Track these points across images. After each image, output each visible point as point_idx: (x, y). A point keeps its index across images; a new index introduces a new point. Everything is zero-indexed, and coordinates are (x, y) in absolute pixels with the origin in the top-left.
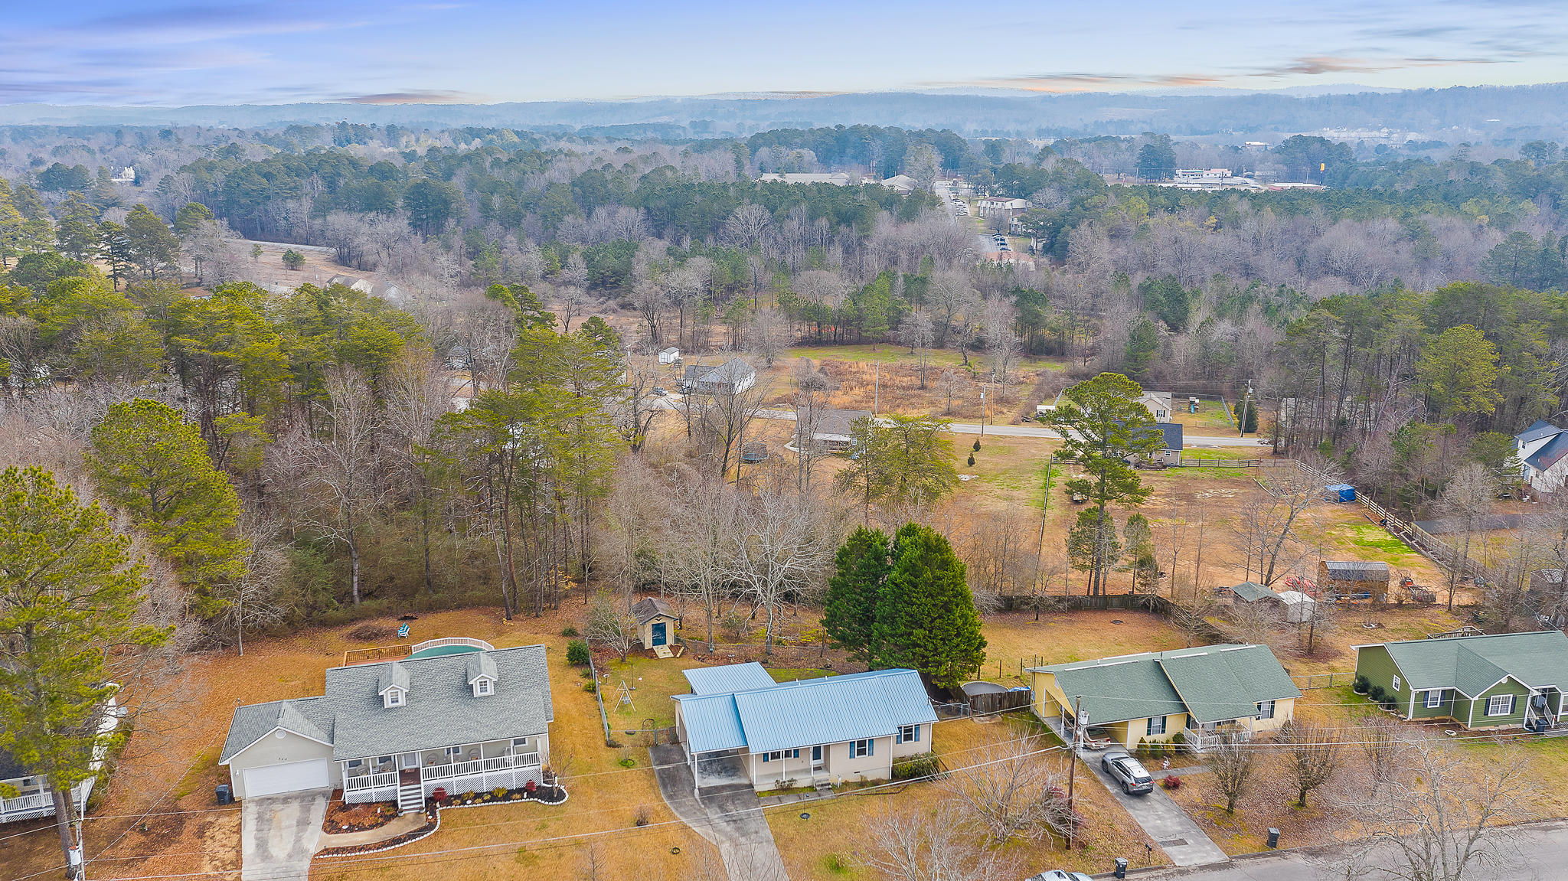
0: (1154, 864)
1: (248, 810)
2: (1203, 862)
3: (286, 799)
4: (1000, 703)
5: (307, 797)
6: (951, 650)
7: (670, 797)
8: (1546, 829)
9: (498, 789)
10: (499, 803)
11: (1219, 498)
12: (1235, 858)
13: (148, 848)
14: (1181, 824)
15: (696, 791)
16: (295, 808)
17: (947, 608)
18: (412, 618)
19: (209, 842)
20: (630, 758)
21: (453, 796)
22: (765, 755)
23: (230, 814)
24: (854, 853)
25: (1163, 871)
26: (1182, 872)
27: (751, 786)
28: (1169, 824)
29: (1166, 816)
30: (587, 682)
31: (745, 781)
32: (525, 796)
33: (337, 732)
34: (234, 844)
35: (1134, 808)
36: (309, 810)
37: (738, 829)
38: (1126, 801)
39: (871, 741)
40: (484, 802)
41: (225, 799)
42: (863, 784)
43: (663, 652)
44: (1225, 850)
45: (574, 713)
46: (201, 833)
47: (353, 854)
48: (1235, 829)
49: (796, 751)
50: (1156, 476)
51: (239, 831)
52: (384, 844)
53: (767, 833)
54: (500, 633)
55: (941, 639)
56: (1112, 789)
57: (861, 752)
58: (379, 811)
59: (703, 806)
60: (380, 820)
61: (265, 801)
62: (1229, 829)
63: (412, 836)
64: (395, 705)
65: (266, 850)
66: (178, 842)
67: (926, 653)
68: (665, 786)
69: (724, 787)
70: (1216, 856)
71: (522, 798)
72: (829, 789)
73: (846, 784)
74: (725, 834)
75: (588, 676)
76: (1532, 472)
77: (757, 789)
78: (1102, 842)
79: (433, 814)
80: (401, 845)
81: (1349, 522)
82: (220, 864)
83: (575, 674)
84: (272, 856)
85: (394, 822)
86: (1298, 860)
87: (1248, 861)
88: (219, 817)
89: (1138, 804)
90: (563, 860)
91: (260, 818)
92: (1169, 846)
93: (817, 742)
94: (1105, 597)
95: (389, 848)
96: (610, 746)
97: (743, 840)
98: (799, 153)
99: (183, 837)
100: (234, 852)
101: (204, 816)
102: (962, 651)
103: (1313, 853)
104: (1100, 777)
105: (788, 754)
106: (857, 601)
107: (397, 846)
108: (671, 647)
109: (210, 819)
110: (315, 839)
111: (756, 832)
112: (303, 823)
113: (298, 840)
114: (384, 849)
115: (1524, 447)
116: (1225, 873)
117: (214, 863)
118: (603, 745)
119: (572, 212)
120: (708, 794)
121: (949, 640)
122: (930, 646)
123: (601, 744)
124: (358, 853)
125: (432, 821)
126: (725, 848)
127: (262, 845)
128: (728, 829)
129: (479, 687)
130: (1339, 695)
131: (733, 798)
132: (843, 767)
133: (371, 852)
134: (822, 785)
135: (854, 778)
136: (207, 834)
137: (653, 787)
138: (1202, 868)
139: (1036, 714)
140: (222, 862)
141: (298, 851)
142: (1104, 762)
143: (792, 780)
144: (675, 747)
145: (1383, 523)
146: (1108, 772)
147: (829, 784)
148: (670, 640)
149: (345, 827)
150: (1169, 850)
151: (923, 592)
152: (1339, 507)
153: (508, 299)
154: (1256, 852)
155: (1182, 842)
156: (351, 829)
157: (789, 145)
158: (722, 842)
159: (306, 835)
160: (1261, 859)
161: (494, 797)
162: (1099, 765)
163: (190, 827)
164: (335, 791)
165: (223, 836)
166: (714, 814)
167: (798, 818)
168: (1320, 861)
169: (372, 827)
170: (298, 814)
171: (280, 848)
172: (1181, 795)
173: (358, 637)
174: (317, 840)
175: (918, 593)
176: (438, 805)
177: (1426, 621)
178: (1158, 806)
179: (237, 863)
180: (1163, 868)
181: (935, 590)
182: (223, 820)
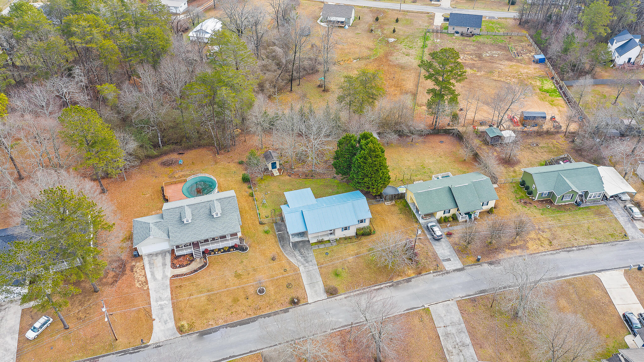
0: (439, 270)
1: (145, 259)
2: (454, 268)
3: (157, 254)
4: (395, 197)
5: (163, 253)
7: (282, 246)
8: (569, 251)
9: (225, 247)
10: (226, 253)
11: (492, 56)
12: (466, 266)
13: (117, 277)
14: (450, 252)
15: (291, 243)
16: (160, 257)
18: (182, 153)
19: (135, 274)
20: (268, 229)
21: (211, 250)
23: (139, 261)
24: (343, 268)
25: (441, 272)
26: (448, 273)
27: (309, 241)
28: (446, 252)
29: (446, 248)
30: (250, 191)
31: (306, 239)
33: (170, 234)
34: (144, 274)
35: (435, 245)
36: (165, 259)
37: (305, 260)
38: (433, 242)
39: (349, 226)
40: (222, 252)
41: (137, 256)
42: (346, 238)
43: (276, 172)
44: (463, 263)
45: (247, 208)
46: (132, 270)
47: (182, 277)
48: (467, 254)
50: (469, 41)
51: (144, 269)
52: (192, 273)
53: (315, 262)
54: (216, 162)
56: (429, 237)
57: (346, 230)
58: (188, 259)
59: (293, 250)
60: (189, 262)
61: (150, 255)
62: (465, 254)
63: (200, 268)
64: (188, 222)
65: (154, 277)
66: (126, 274)
68: (280, 242)
69: (300, 242)
70: (459, 265)
71: (234, 250)
72: (335, 242)
73: (341, 238)
74: (301, 262)
75: (250, 188)
76: (617, 55)
77: (311, 242)
78: (423, 261)
79: (205, 259)
80: (197, 272)
81: (539, 76)
82: (141, 283)
83: (245, 186)
84: (157, 279)
85: (193, 263)
86: (486, 266)
87: (469, 267)
88: (136, 263)
89: (437, 243)
90: (250, 275)
91: (150, 263)
92: (445, 261)
93: (331, 229)
94: (438, 126)
95: (193, 274)
96: (261, 224)
97: (307, 264)
99: (127, 272)
100: (144, 277)
101: (131, 263)
103: (491, 263)
107: (196, 273)
108: (278, 169)
109: (133, 264)
110: (170, 272)
111: (311, 261)
112: (164, 265)
113: (164, 272)
114: (192, 274)
115: (616, 43)
116: (461, 273)
117: (139, 282)
118: (258, 224)
120: (295, 245)
122: (370, 183)
123: (258, 223)
124: (184, 277)
125: (206, 261)
126: (302, 269)
127: (153, 274)
128: (302, 260)
130: (514, 187)
131: (303, 247)
132: (339, 234)
133: (188, 276)
134: (332, 239)
135: (343, 236)
136: (134, 270)
137: (276, 242)
138: (454, 271)
139: (407, 201)
140: (142, 282)
141: (165, 276)
142: (428, 226)
143: (323, 239)
144: (282, 223)
145: (553, 78)
146: (428, 229)
147: (335, 239)
148: (278, 167)
149: (178, 266)
150: (444, 263)
152: (538, 66)
154: (472, 264)
155: (449, 260)
156: (180, 267)
158: (300, 266)
159: (166, 269)
160: (474, 266)
161: (224, 251)
162: (426, 226)
163: (128, 268)
164: (172, 250)
165: (139, 271)
166: (297, 253)
167: (324, 255)
168: (492, 267)
169: (187, 265)
170: (162, 261)
171: (159, 276)
172: (452, 239)
173: (164, 164)
174: (170, 271)
176: (207, 255)
177: (554, 141)
178: (443, 244)
179: (146, 282)
180: (442, 271)
182: (138, 264)
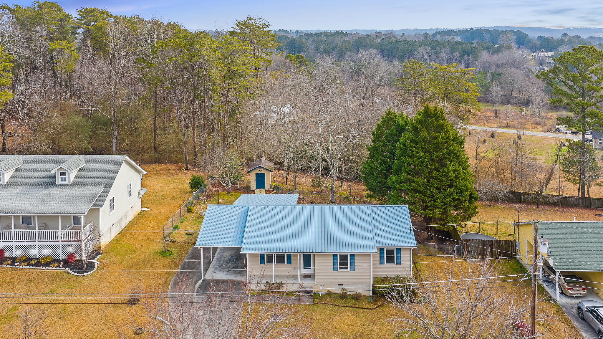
4: (490, 249)
6: (445, 198)
9: (45, 257)
15: (200, 282)
17: (442, 162)
20: (169, 249)
22: (262, 256)
31: (242, 279)
32: (61, 265)
39: (352, 256)
40: (29, 265)
42: (343, 296)
43: (260, 192)
49: (289, 256)
55: (437, 188)
56: (588, 336)
57: (344, 266)
59: (195, 295)
67: (425, 198)
68: (180, 274)
69: (224, 281)
71: (59, 266)
72: (312, 296)
73: (329, 294)
77: (249, 287)
93: (308, 250)
94: (589, 198)
98: (453, 37)
102: (454, 200)
104: (575, 323)
105: (280, 259)
106: (383, 161)
119: (351, 51)
120: (209, 285)
121: (443, 189)
123: (159, 238)
129: (60, 177)
132: (326, 278)
134: (305, 292)
135: (337, 290)
137: (170, 274)
139: (520, 261)
142: (579, 308)
143: (281, 283)
146: (584, 319)
147: (312, 291)
148: (268, 186)
151: (422, 148)
153: (293, 59)
157: (449, 35)
161: (39, 263)
162: (575, 311)
166: (199, 302)
175: (418, 148)
181: (431, 147)
